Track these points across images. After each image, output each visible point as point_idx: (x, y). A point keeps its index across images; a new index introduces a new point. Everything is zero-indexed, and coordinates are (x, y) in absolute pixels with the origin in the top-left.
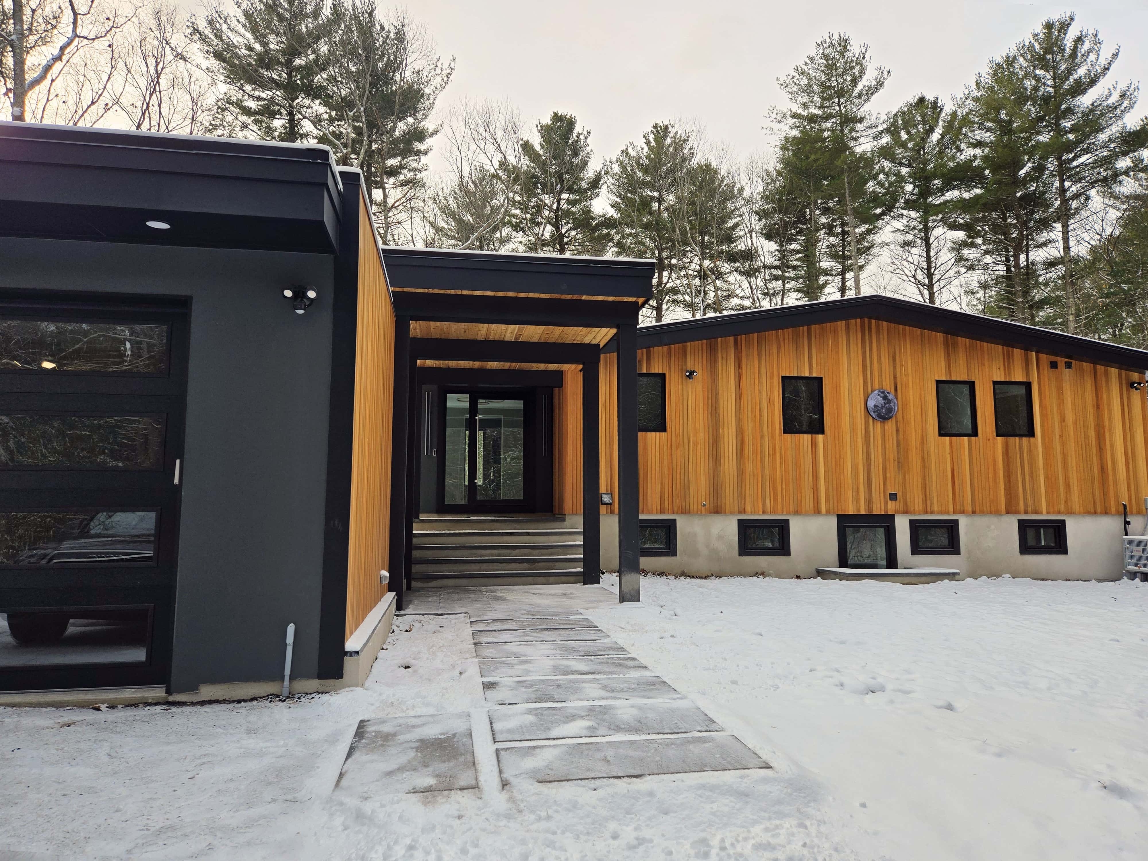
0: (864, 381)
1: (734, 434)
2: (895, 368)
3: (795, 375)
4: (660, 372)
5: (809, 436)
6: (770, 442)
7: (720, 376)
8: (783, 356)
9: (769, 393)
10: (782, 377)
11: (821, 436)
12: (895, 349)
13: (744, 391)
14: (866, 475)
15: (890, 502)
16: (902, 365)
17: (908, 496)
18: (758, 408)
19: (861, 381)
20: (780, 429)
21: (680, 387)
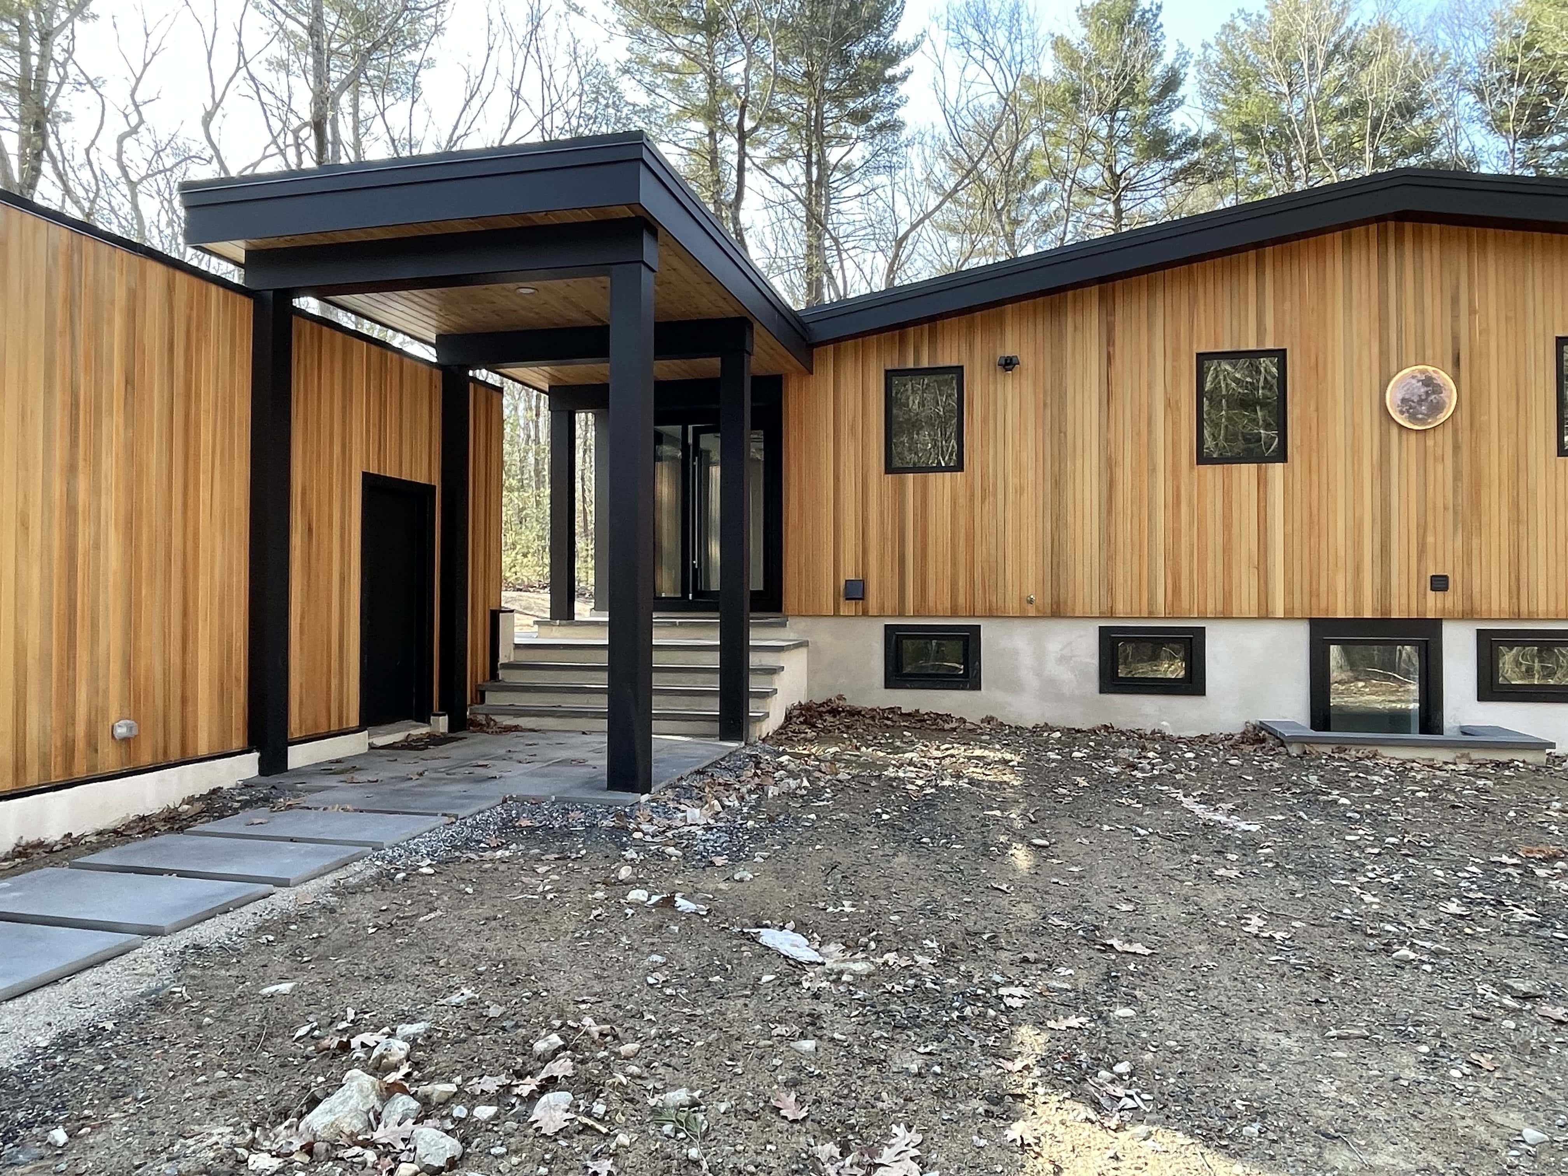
0: (1381, 353)
1: (1095, 469)
2: (1455, 317)
3: (1229, 350)
4: (956, 364)
5: (1253, 467)
6: (1169, 483)
7: (1069, 361)
8: (1202, 316)
9: (1169, 389)
10: (1198, 355)
11: (1279, 466)
12: (1458, 279)
13: (1116, 389)
14: (1377, 539)
15: (1431, 594)
16: (1472, 311)
17: (1476, 582)
18: (1144, 416)
19: (1375, 349)
20: (1191, 454)
21: (992, 388)
